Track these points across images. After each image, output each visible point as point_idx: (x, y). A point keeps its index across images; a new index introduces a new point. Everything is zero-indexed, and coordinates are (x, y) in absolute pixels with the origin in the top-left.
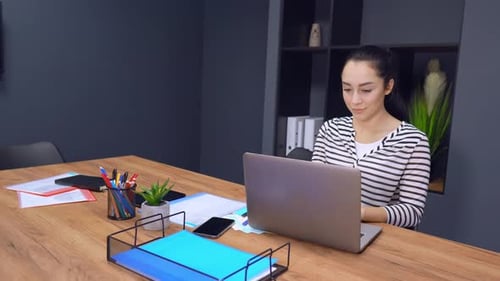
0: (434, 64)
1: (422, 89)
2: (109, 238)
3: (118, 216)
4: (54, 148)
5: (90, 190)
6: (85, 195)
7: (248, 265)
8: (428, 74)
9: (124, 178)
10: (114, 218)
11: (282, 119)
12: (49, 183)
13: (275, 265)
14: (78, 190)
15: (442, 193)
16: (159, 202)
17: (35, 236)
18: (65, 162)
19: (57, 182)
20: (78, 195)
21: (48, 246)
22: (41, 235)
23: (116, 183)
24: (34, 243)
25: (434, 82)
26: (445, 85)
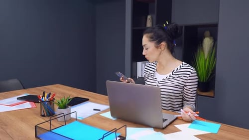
0: (207, 33)
1: (202, 46)
2: (36, 127)
3: (46, 115)
4: (19, 82)
5: (34, 102)
6: (31, 105)
7: (103, 137)
8: (204, 38)
9: (49, 96)
10: (44, 116)
11: (134, 64)
12: (14, 100)
13: (119, 136)
14: (28, 103)
15: (213, 97)
16: (65, 107)
17: (2, 126)
18: (24, 88)
19: (18, 99)
20: (28, 105)
21: (8, 131)
22: (6, 125)
23: (45, 99)
24: (2, 130)
25: (207, 42)
26: (213, 44)
